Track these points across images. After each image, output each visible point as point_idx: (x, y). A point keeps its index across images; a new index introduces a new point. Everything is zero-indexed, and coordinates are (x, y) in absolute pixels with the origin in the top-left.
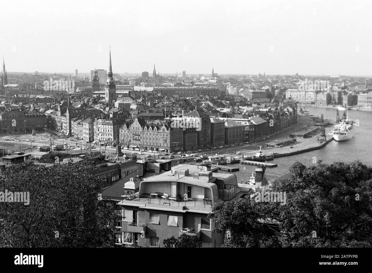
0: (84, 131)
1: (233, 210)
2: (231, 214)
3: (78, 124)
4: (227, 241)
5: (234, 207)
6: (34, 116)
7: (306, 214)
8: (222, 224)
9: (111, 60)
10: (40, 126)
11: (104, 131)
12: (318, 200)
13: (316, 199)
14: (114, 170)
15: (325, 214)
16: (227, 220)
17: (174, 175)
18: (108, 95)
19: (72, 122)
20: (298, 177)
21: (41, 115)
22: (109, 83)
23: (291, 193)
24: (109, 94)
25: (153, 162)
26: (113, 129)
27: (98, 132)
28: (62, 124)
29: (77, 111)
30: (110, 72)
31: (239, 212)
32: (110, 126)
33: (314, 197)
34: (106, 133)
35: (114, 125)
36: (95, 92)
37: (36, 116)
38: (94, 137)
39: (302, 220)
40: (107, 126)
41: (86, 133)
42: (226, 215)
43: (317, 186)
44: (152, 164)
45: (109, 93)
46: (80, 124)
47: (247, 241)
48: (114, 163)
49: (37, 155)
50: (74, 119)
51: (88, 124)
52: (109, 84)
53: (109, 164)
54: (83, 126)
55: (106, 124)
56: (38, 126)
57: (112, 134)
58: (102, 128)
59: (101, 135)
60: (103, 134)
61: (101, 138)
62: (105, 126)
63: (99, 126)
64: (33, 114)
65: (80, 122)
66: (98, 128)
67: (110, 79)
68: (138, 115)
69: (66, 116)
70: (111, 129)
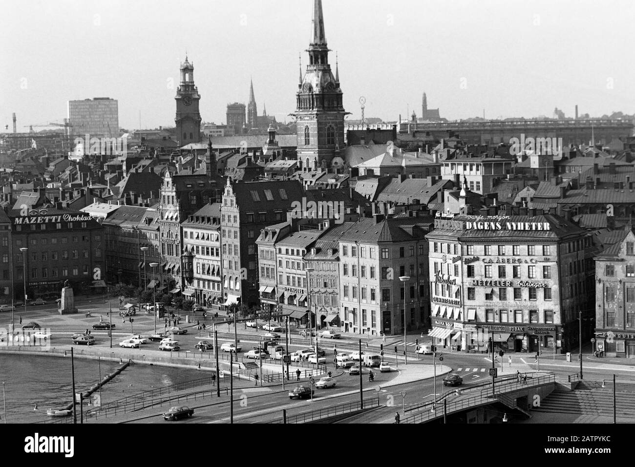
3: (308, 249)
6: (51, 225)
10: (75, 272)
11: (502, 273)
18: (314, 140)
19: (264, 245)
21: (80, 222)
22: (318, 85)
24: (320, 135)
26: (559, 263)
27: (468, 282)
28: (191, 257)
29: (269, 196)
32: (538, 248)
34: (517, 282)
37: (59, 226)
40: (522, 249)
41: (359, 293)
46: (318, 251)
50: (277, 228)
51: (376, 249)
54: (338, 259)
55: (516, 239)
56: (70, 272)
57: (554, 285)
58: (491, 262)
59: (488, 297)
60: (497, 290)
61: (487, 311)
62: (508, 249)
63: (477, 249)
64: (47, 219)
65: (314, 243)
66: (467, 261)
67: (320, 73)
68: (562, 200)
69: (216, 220)
70: (547, 260)
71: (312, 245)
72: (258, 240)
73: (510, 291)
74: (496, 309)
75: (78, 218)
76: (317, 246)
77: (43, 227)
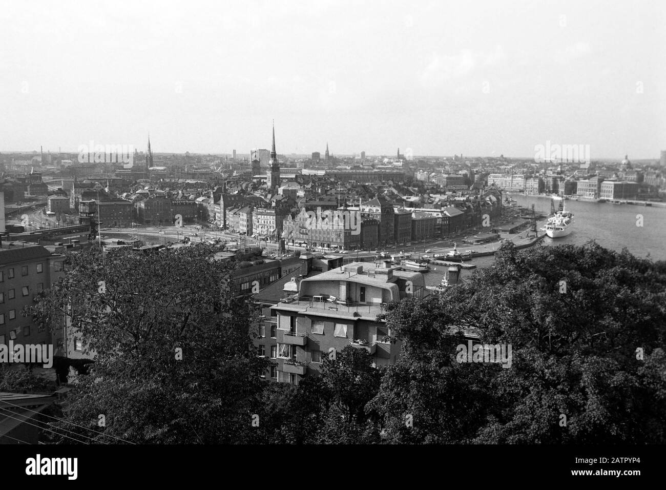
0: (241, 222)
1: (412, 310)
2: (410, 316)
3: (234, 213)
4: (405, 355)
5: (414, 306)
6: (182, 204)
7: (520, 315)
9: (274, 137)
10: (189, 216)
11: (264, 222)
12: (536, 297)
13: (534, 295)
14: (274, 268)
15: (548, 316)
16: (403, 324)
17: (343, 273)
18: (270, 180)
19: (227, 212)
20: (509, 263)
21: (190, 203)
22: (272, 164)
23: (498, 286)
24: (272, 179)
25: (320, 259)
26: (276, 221)
27: (257, 224)
28: (215, 214)
29: (233, 199)
31: (422, 313)
32: (272, 217)
33: (533, 292)
34: (267, 225)
35: (276, 216)
36: (254, 176)
37: (185, 204)
38: (253, 229)
39: (514, 325)
40: (268, 217)
41: (243, 225)
42: (402, 318)
43: (537, 276)
45: (272, 177)
46: (236, 214)
47: (432, 355)
48: (274, 259)
50: (229, 208)
51: (246, 215)
52: (271, 166)
53: (267, 261)
54: (240, 217)
55: (267, 214)
57: (275, 226)
58: (262, 220)
59: (262, 228)
60: (263, 226)
62: (266, 216)
63: (259, 216)
65: (236, 212)
66: (258, 219)
67: (274, 161)
68: (306, 203)
69: (220, 205)
70: (273, 220)
73: (266, 227)
74: (263, 231)
77: (180, 204)
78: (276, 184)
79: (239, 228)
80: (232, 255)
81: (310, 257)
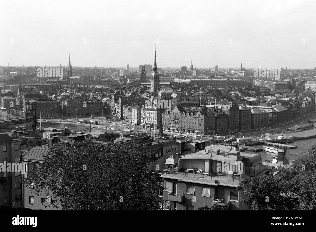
0: (133, 115)
1: (258, 184)
2: (257, 188)
3: (128, 109)
5: (259, 182)
6: (93, 102)
8: (249, 196)
9: (155, 57)
10: (97, 111)
11: (149, 115)
16: (253, 193)
17: (207, 154)
18: (153, 86)
21: (98, 102)
22: (154, 75)
24: (154, 85)
25: (190, 143)
26: (157, 114)
27: (145, 116)
28: (115, 109)
29: (127, 99)
30: (155, 66)
31: (264, 186)
32: (154, 112)
34: (151, 117)
36: (142, 84)
37: (94, 102)
38: (142, 120)
40: (152, 112)
41: (134, 117)
42: (252, 189)
44: (189, 143)
45: (154, 84)
46: (130, 110)
48: (158, 142)
49: (95, 135)
50: (125, 105)
51: (137, 110)
52: (154, 77)
53: (153, 143)
54: (132, 111)
56: (96, 111)
57: (156, 118)
58: (148, 114)
59: (147, 119)
60: (148, 118)
61: (147, 122)
62: (150, 111)
63: (146, 111)
64: (92, 101)
65: (130, 108)
66: (145, 113)
67: (155, 73)
68: (177, 102)
69: (118, 103)
70: (155, 114)
71: (129, 109)
72: (123, 107)
73: (150, 118)
74: (148, 121)
75: (98, 101)
76: (130, 109)
77: (91, 102)
78: (157, 89)
79: (132, 119)
80: (130, 139)
81: (183, 141)
